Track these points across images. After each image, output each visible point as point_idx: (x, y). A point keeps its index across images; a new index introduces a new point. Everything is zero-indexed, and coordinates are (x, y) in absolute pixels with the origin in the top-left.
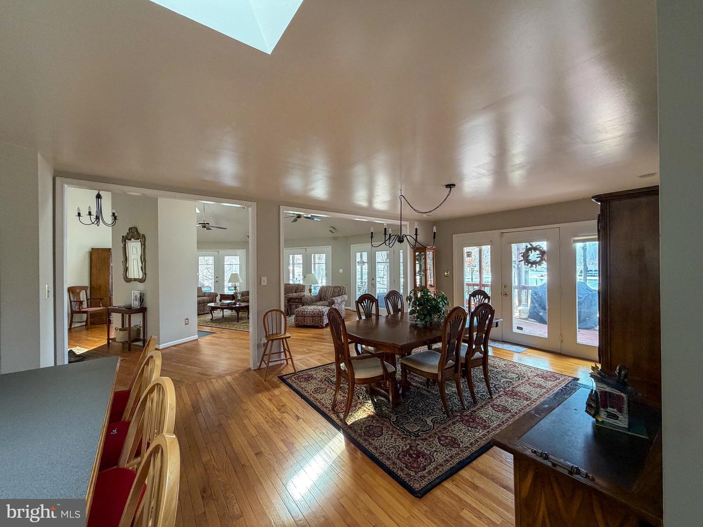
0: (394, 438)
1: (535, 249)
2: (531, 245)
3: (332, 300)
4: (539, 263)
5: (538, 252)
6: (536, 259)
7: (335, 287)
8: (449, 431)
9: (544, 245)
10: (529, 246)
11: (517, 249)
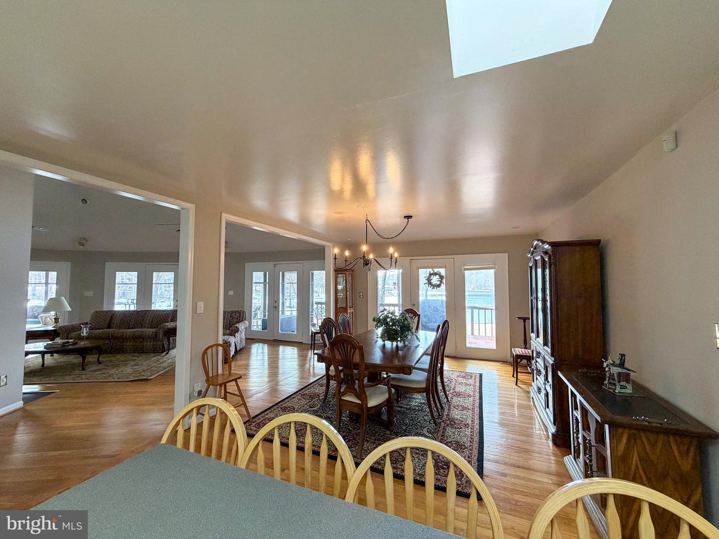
0: (417, 458)
1: (435, 274)
2: (433, 271)
3: (236, 327)
4: (439, 286)
5: (437, 276)
6: (436, 282)
7: (232, 312)
8: (447, 437)
9: (443, 271)
10: (432, 272)
11: (423, 274)
